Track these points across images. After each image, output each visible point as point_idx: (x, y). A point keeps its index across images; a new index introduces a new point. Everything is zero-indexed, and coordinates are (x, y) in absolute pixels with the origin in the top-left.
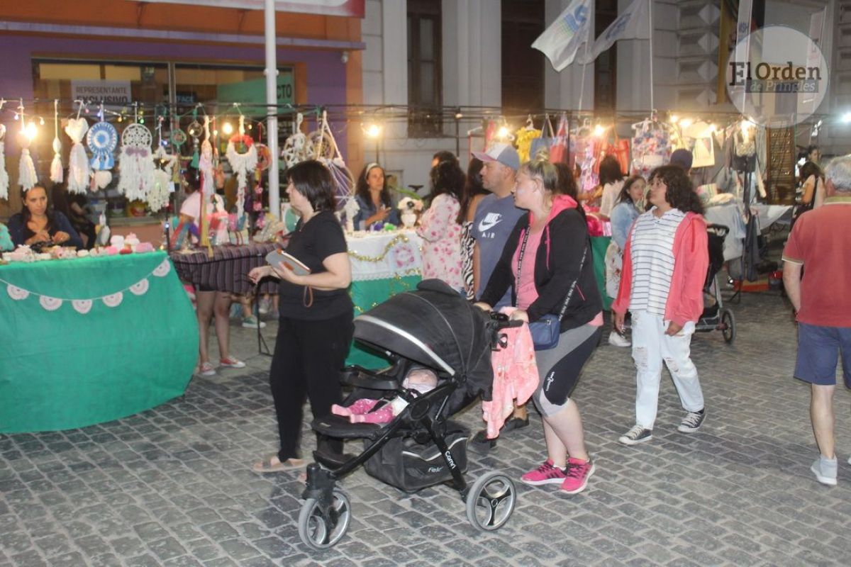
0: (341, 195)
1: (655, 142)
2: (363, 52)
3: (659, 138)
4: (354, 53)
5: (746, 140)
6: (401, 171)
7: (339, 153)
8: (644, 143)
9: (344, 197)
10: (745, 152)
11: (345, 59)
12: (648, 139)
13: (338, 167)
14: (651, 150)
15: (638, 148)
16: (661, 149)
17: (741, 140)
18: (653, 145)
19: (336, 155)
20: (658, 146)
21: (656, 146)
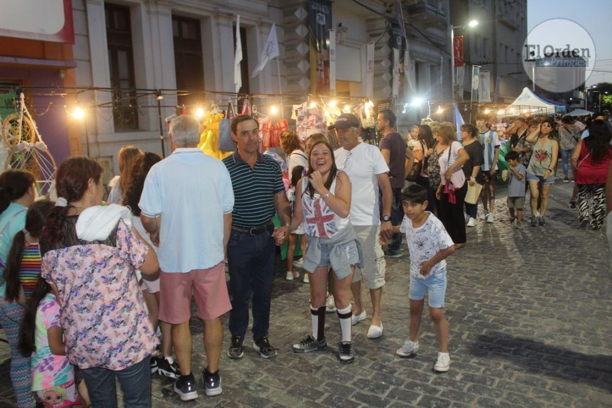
0: (45, 180)
1: (314, 118)
2: (76, 69)
3: (316, 115)
4: (69, 71)
5: (368, 116)
6: (111, 157)
7: (39, 137)
8: (305, 119)
9: (48, 181)
10: (369, 125)
11: (63, 75)
12: (308, 118)
13: (41, 152)
14: (312, 125)
15: (302, 124)
16: (319, 123)
17: (364, 117)
18: (312, 121)
19: (37, 140)
20: (317, 122)
21: (315, 121)
